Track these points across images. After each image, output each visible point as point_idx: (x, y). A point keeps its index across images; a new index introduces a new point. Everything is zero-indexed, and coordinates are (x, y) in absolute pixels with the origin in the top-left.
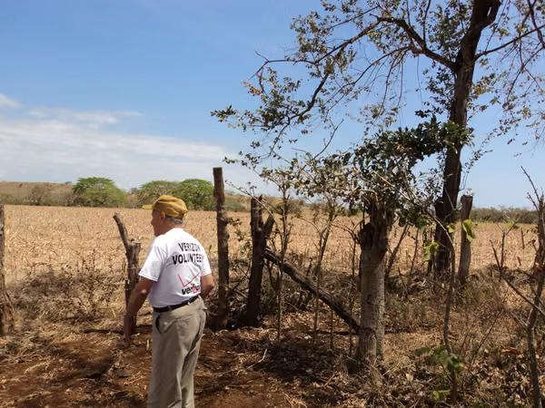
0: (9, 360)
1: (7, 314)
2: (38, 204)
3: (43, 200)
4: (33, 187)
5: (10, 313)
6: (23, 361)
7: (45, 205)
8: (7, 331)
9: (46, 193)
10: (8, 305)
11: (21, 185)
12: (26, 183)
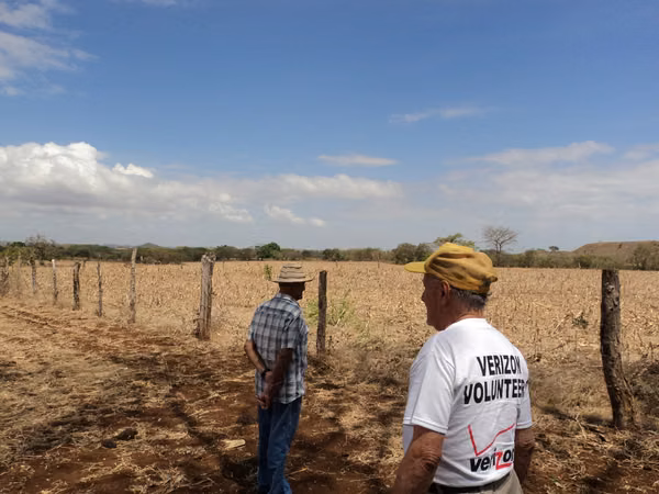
0: (632, 462)
1: (626, 404)
2: (643, 269)
3: (650, 263)
4: (635, 248)
5: (629, 402)
6: (650, 469)
7: (653, 269)
8: (625, 424)
9: (652, 254)
10: (626, 393)
11: (620, 246)
12: (627, 243)
